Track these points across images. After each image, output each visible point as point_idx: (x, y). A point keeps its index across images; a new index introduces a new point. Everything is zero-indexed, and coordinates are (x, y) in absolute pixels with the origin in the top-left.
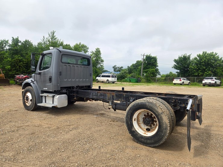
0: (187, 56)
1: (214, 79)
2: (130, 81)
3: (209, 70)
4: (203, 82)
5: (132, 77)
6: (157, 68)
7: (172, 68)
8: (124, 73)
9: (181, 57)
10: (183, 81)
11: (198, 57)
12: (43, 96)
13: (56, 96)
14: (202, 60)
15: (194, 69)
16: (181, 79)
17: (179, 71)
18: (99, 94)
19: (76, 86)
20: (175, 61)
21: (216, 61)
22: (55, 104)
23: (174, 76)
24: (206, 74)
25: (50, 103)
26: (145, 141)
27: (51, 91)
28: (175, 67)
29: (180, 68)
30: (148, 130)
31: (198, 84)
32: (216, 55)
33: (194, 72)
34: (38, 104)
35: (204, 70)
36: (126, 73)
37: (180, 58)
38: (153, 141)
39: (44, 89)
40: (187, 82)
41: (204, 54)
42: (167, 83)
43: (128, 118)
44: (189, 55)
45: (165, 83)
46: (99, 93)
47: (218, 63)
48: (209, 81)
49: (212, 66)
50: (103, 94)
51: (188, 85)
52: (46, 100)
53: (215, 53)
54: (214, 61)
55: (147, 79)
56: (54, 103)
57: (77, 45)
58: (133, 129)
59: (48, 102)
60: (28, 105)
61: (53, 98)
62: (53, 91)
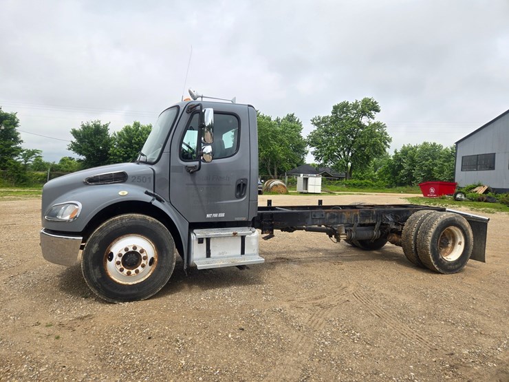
6: (19, 145)
7: (69, 149)
9: (88, 127)
11: (126, 132)
20: (75, 133)
25: (228, 255)
28: (75, 148)
29: (87, 151)
37: (85, 128)
39: (208, 216)
41: (137, 128)
44: (105, 124)
46: (328, 214)
50: (335, 214)
52: (211, 248)
56: (246, 252)
59: (220, 254)
60: (130, 283)
61: (243, 238)
62: (250, 220)
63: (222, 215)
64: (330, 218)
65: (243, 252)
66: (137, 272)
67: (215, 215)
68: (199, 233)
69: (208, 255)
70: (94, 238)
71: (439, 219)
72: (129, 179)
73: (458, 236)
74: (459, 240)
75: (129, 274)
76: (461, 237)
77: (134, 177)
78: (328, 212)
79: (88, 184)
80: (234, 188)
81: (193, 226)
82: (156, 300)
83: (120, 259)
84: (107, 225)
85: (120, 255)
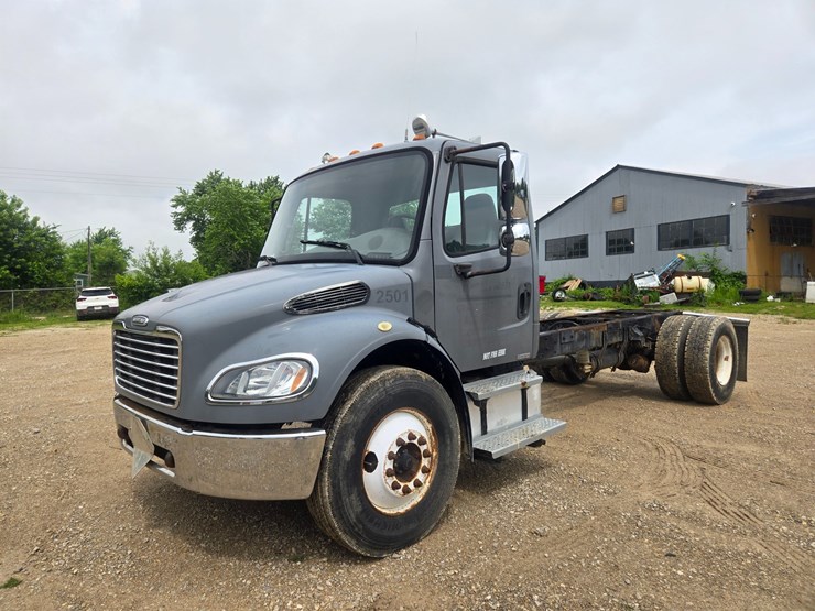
22: (534, 413)
39: (486, 356)
47: (31, 240)
52: (487, 415)
56: (528, 414)
59: (498, 424)
61: (524, 391)
63: (502, 352)
64: (579, 339)
65: (525, 417)
67: (494, 354)
69: (485, 429)
70: (344, 428)
71: (713, 327)
72: (373, 297)
73: (724, 349)
74: (725, 355)
75: (406, 491)
76: (727, 347)
77: (379, 291)
79: (296, 314)
80: (514, 301)
83: (390, 465)
84: (362, 397)
85: (390, 456)
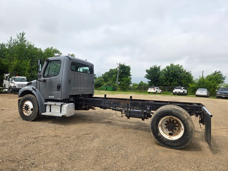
0: (157, 67)
1: (182, 89)
2: (107, 89)
3: (175, 81)
4: (174, 91)
5: (108, 85)
6: (130, 77)
7: (145, 77)
8: (100, 81)
9: (153, 68)
10: (156, 90)
11: (167, 68)
12: (47, 105)
13: (65, 105)
14: (170, 71)
15: (164, 79)
16: (155, 88)
17: (150, 81)
18: (112, 102)
19: (82, 95)
20: (147, 71)
21: (181, 72)
22: (64, 112)
23: (146, 85)
24: (173, 84)
25: (56, 112)
26: (172, 144)
27: (60, 99)
28: (147, 77)
29: (151, 78)
30: (171, 134)
31: (168, 93)
32: (182, 67)
33: (164, 82)
34: (42, 114)
35: (172, 80)
36: (102, 81)
37: (151, 68)
38: (179, 144)
39: (49, 97)
40: (160, 91)
41: (172, 66)
42: (141, 92)
43: (154, 124)
44: (159, 66)
45: (139, 92)
47: (183, 75)
48: (179, 90)
49: (178, 77)
50: (116, 102)
51: (160, 93)
52: (51, 109)
53: (181, 66)
54: (179, 73)
55: (123, 88)
56: (62, 112)
57: (48, 49)
58: (159, 134)
59: (54, 111)
60: (27, 115)
61: (61, 107)
62: (62, 100)
63: (53, 97)
64: (113, 104)
65: (61, 112)
66: (27, 112)
67: (51, 97)
68: (49, 103)
69: (50, 111)
74: (182, 127)
76: (182, 125)
77: (33, 83)
78: (112, 101)
81: (47, 100)
82: (34, 122)
83: (24, 107)
